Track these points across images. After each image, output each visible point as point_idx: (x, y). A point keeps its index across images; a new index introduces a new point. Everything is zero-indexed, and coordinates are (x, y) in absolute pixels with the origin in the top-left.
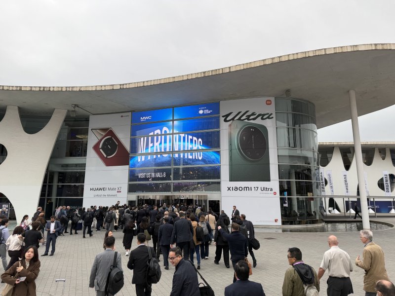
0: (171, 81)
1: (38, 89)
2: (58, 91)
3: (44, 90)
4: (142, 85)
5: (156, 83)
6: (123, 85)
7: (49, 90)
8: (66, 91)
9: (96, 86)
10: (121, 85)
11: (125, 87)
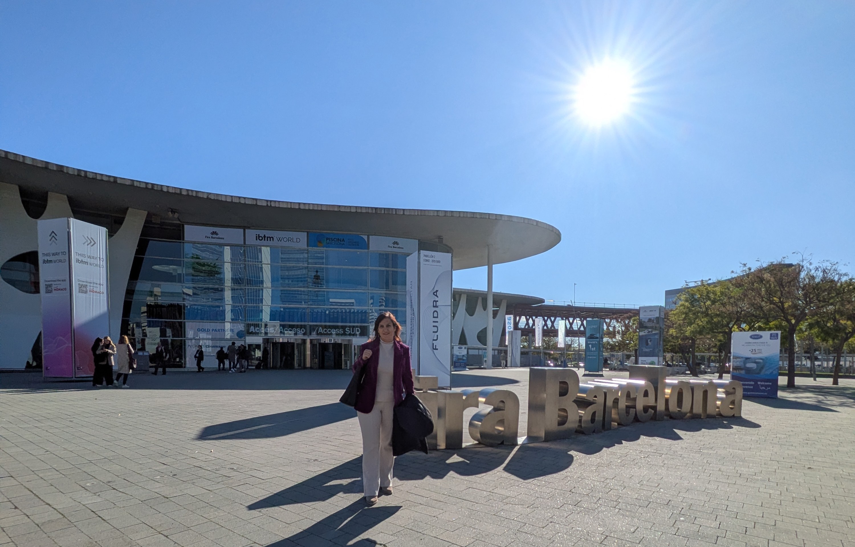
0: (336, 209)
1: (143, 186)
2: (175, 193)
3: (152, 189)
4: (297, 207)
5: (316, 209)
6: (271, 201)
7: (162, 190)
8: (188, 195)
9: (232, 196)
10: (267, 201)
11: (273, 205)
